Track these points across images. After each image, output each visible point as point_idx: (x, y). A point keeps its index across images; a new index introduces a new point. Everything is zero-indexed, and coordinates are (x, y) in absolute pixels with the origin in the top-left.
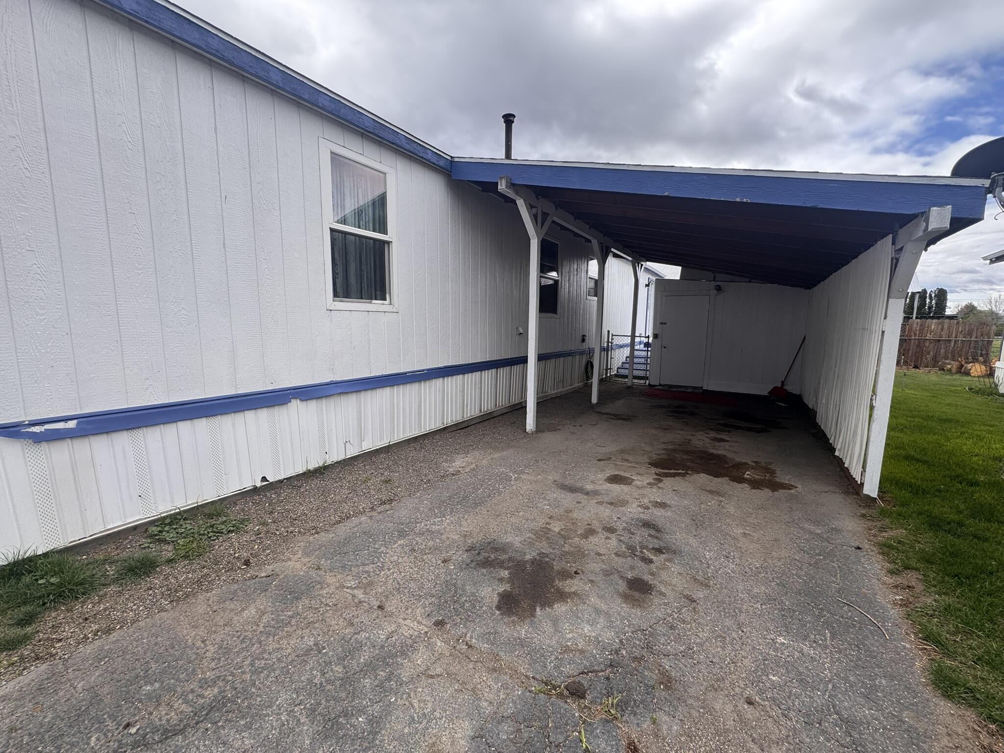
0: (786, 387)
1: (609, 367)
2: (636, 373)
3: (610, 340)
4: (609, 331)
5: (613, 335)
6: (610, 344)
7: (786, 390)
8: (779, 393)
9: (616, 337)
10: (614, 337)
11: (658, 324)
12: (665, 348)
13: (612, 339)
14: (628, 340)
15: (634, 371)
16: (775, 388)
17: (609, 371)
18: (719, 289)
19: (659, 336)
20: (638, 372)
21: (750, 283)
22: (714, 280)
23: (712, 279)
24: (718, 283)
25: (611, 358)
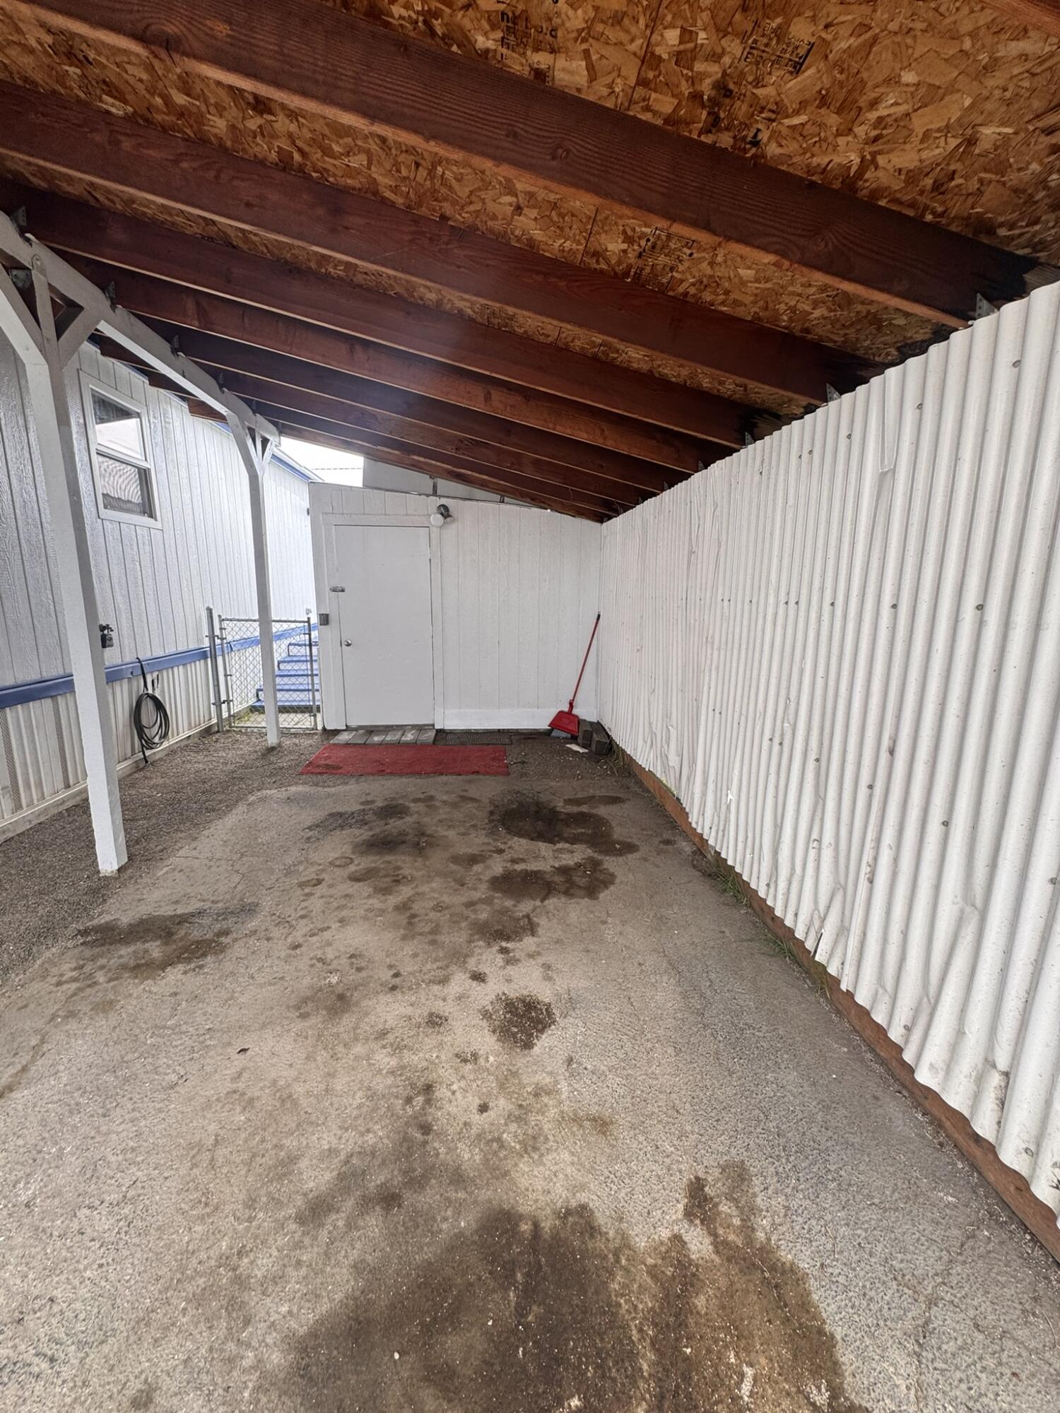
0: (575, 712)
1: (223, 698)
2: (285, 698)
3: (217, 632)
4: (210, 611)
5: (221, 620)
6: (218, 641)
7: (576, 717)
8: (566, 721)
9: (231, 624)
10: (225, 624)
11: (327, 589)
12: (349, 645)
13: (221, 629)
14: (254, 630)
15: (279, 695)
16: (561, 713)
17: (224, 706)
18: (445, 512)
19: (332, 618)
20: (287, 695)
21: (502, 506)
22: (435, 493)
23: (431, 492)
24: (444, 501)
25: (226, 676)
